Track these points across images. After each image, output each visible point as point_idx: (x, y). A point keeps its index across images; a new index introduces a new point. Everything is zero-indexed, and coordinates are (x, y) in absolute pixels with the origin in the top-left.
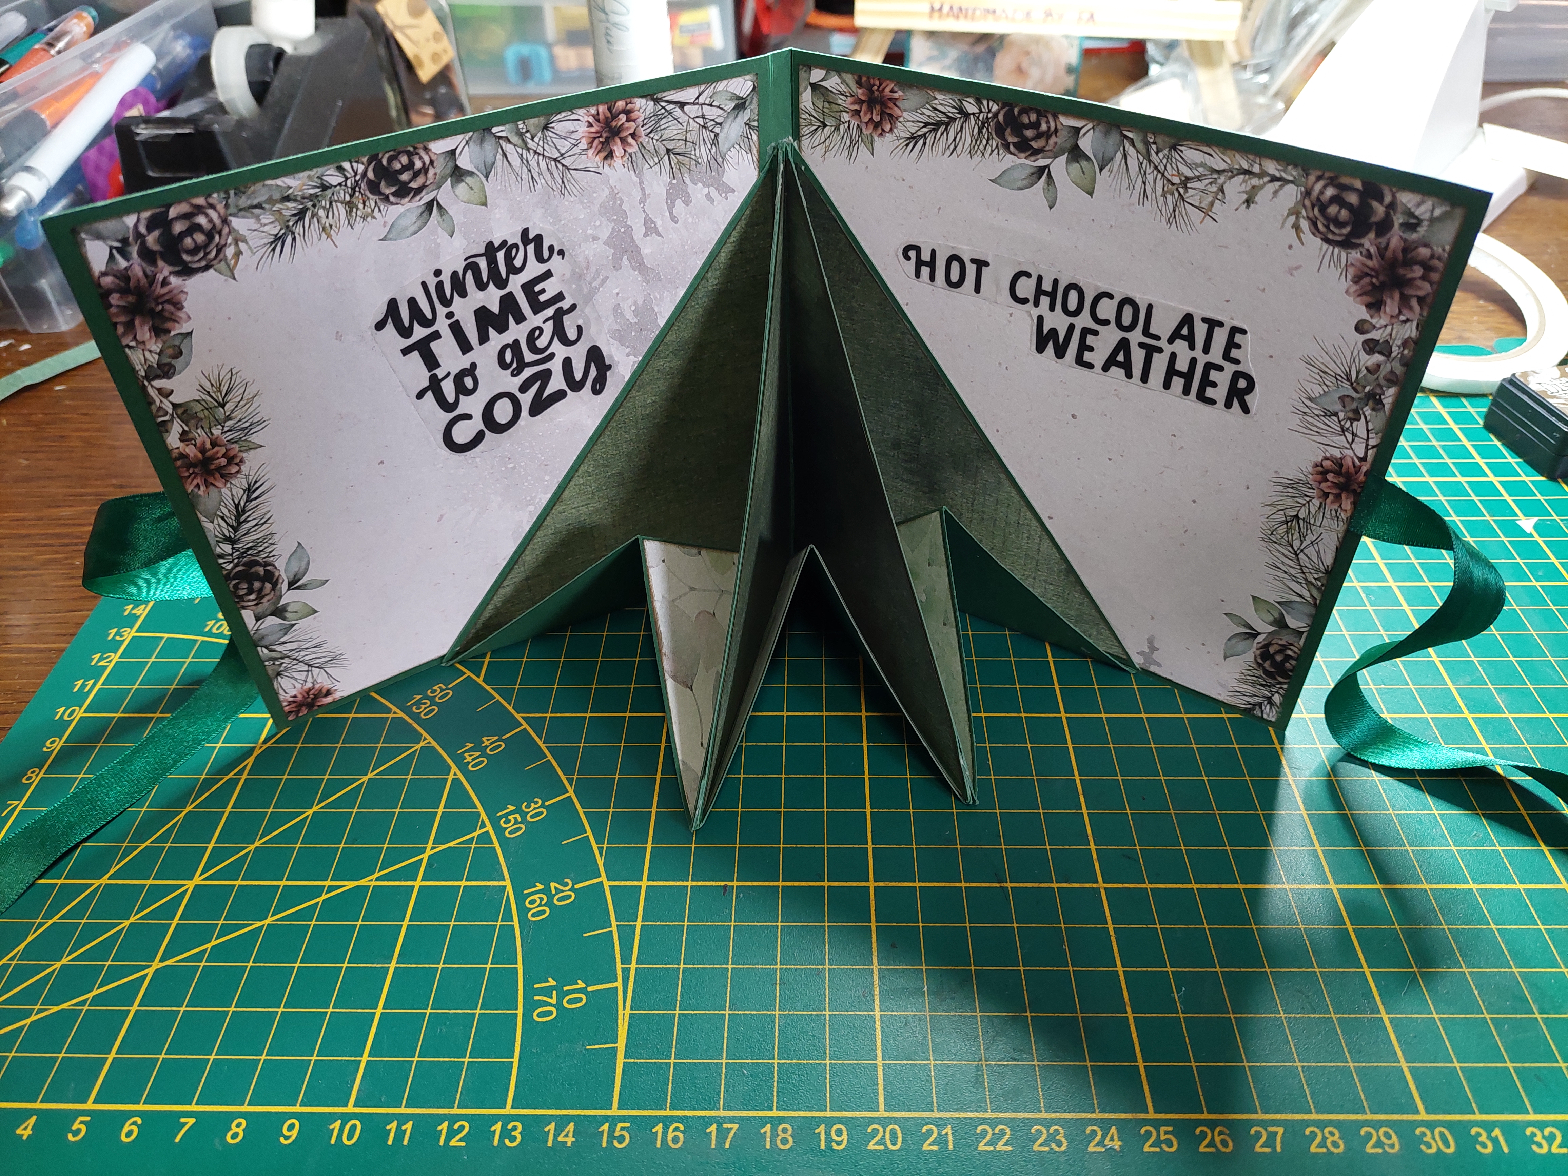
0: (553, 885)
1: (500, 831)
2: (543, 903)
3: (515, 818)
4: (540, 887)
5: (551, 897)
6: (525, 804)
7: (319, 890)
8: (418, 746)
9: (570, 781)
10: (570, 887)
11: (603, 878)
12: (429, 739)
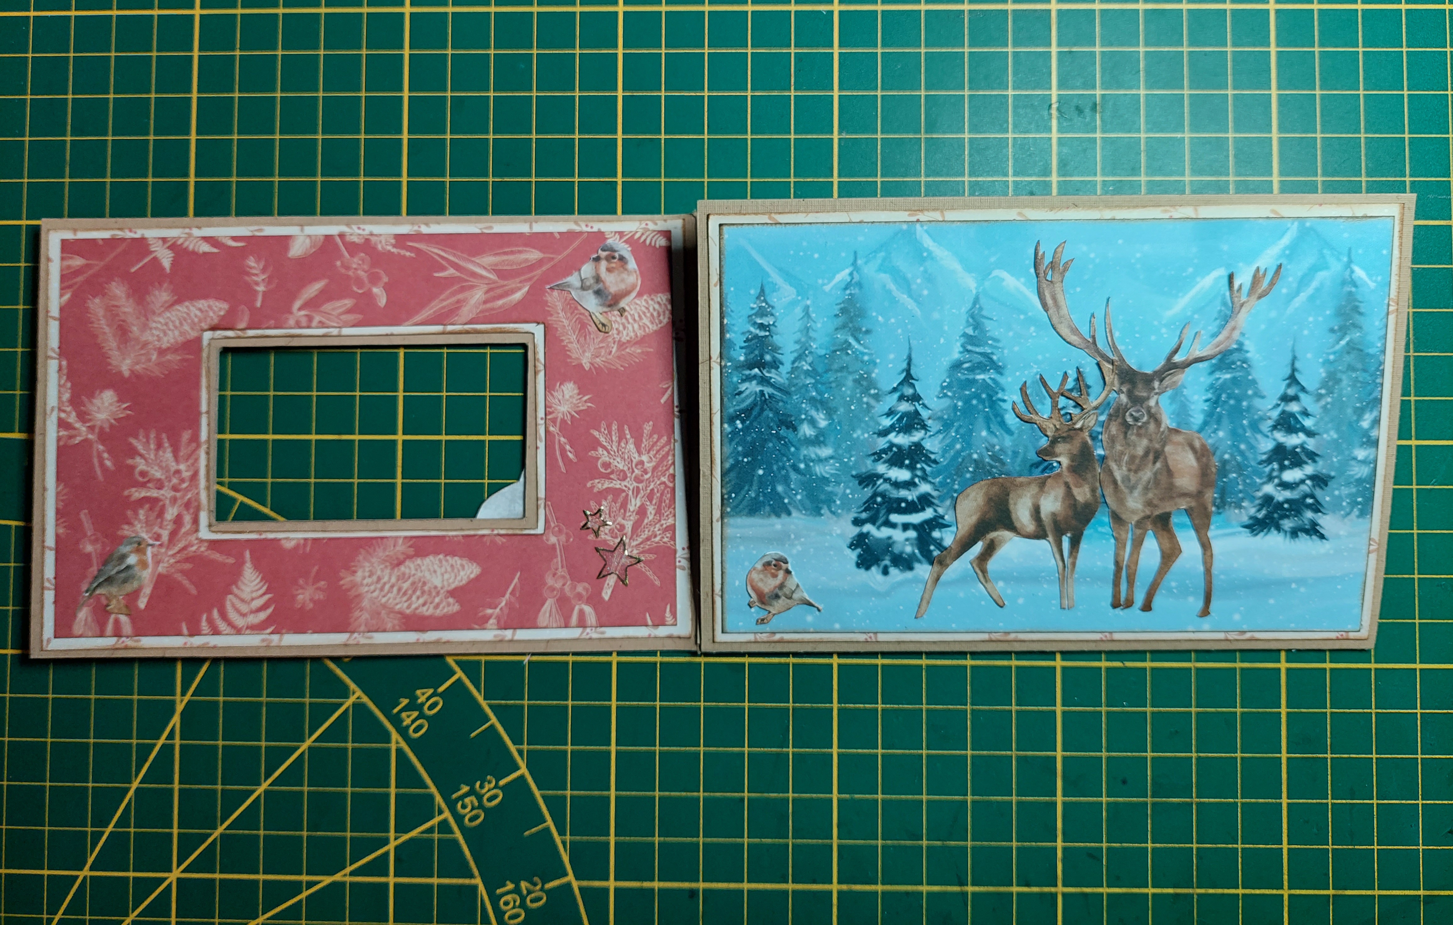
0: (524, 885)
1: (459, 819)
2: (518, 903)
3: (472, 802)
4: (510, 886)
5: (523, 899)
6: (478, 784)
7: (296, 888)
8: (349, 702)
9: (520, 752)
10: (538, 887)
11: (571, 877)
12: (359, 693)
